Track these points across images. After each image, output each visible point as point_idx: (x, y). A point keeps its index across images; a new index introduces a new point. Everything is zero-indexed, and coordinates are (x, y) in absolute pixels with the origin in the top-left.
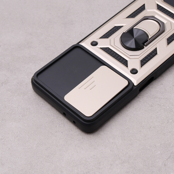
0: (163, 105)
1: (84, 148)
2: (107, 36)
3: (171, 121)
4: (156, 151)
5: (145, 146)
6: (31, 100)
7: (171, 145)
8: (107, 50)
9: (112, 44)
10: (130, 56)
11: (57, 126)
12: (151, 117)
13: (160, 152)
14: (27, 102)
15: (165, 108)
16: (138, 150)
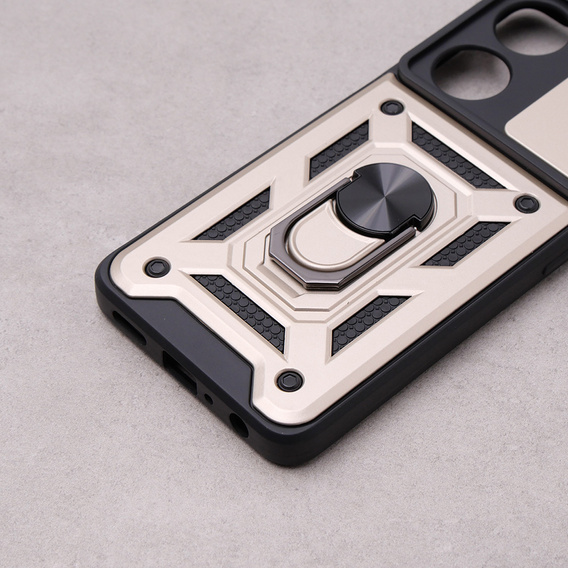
0: (499, 388)
1: (195, 490)
3: (515, 448)
4: (438, 542)
5: (405, 518)
6: (60, 303)
7: (496, 531)
11: (124, 403)
12: (450, 423)
14: (43, 308)
15: (505, 400)
16: (379, 529)
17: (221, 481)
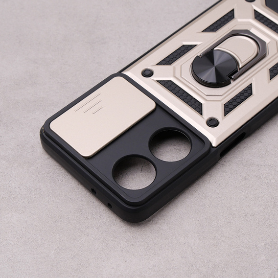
0: (264, 176)
1: (136, 254)
2: (169, 60)
4: (258, 256)
5: (239, 248)
6: (43, 174)
8: (169, 86)
9: (178, 75)
10: (207, 95)
11: (89, 218)
12: (246, 197)
13: (264, 257)
14: (35, 178)
15: (268, 181)
16: (229, 255)
17: (148, 247)
